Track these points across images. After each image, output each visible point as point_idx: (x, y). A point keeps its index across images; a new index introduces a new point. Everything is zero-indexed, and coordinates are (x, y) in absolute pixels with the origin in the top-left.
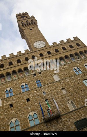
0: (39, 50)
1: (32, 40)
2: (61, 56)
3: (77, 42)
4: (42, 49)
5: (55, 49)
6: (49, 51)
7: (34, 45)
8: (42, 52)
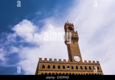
0: (76, 63)
1: (73, 53)
2: (87, 73)
3: (98, 66)
4: (78, 63)
5: (85, 66)
6: (81, 66)
7: (74, 58)
8: (77, 65)
